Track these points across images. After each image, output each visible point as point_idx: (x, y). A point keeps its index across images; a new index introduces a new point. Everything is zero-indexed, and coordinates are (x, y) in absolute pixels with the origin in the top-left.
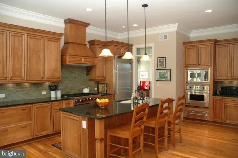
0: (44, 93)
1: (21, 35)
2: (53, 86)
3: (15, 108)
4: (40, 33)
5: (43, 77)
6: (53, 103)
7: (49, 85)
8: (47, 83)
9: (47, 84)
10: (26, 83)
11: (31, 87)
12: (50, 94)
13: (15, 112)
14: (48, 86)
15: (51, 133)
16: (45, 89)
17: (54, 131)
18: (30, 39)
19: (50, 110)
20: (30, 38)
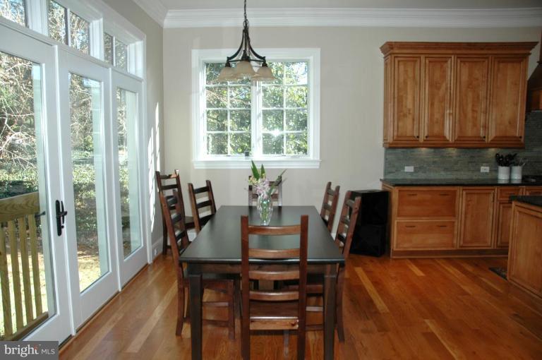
0: (485, 169)
1: (444, 60)
2: (504, 156)
3: (429, 191)
4: (482, 49)
5: (484, 137)
6: (501, 190)
7: (497, 154)
8: (493, 150)
9: (492, 152)
10: (450, 149)
11: (460, 156)
12: (497, 171)
13: (428, 197)
14: (494, 155)
15: (492, 248)
16: (487, 163)
17: (497, 246)
18: (462, 64)
19: (493, 201)
20: (461, 61)
